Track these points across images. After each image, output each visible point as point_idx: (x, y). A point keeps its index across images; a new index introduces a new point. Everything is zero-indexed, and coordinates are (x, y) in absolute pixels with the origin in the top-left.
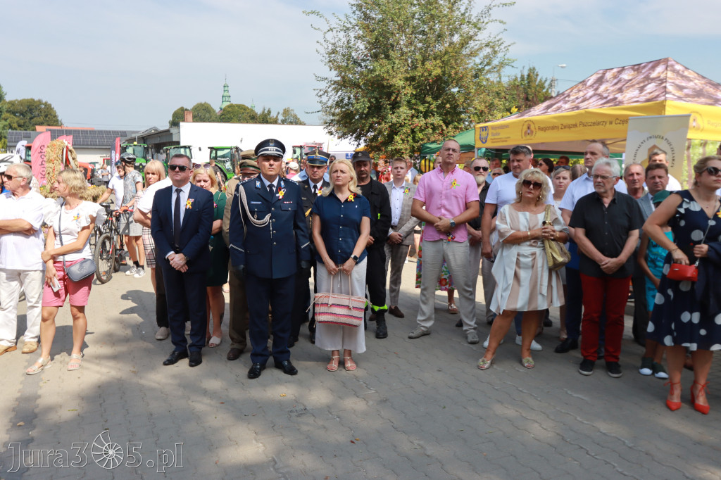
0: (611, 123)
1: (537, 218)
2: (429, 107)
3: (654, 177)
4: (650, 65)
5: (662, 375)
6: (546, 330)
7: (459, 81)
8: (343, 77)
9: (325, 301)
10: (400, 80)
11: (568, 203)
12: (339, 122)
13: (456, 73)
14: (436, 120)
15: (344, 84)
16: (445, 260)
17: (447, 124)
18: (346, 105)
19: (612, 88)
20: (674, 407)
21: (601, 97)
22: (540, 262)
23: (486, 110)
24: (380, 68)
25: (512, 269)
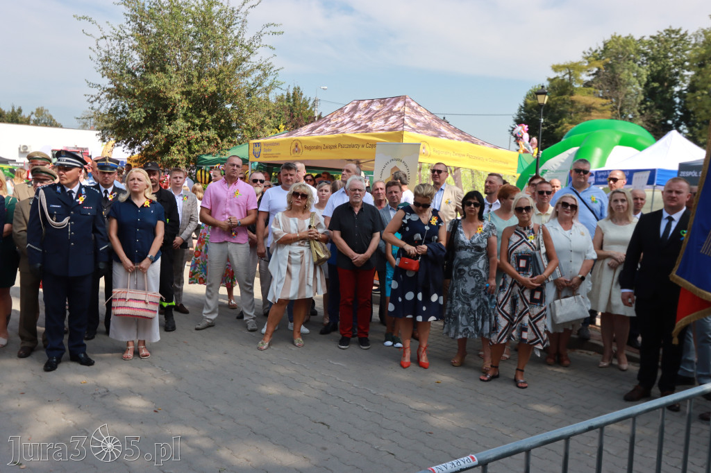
0: (363, 146)
1: (304, 222)
2: (204, 121)
3: (391, 192)
4: (393, 100)
5: (399, 345)
6: (312, 318)
7: (232, 98)
8: (118, 86)
9: (123, 296)
10: (177, 93)
11: (328, 211)
12: (112, 129)
13: (230, 91)
14: (212, 133)
15: (117, 92)
16: (229, 259)
17: (222, 138)
18: (121, 113)
19: (364, 117)
20: (405, 365)
21: (356, 124)
22: (307, 258)
23: (258, 127)
24: (157, 80)
25: (284, 264)
